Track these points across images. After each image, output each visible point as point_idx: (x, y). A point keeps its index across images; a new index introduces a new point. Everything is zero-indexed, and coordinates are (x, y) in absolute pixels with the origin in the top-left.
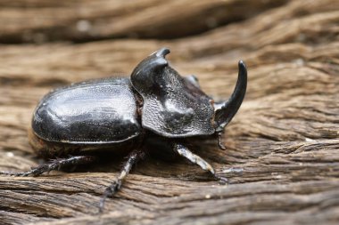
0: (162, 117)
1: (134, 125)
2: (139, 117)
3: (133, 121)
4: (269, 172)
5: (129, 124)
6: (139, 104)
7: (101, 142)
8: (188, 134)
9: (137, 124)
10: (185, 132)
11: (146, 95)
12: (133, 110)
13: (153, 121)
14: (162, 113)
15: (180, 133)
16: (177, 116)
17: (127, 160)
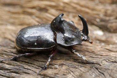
0: (64, 39)
1: (54, 42)
3: (53, 41)
5: (52, 42)
8: (73, 44)
10: (72, 44)
14: (63, 38)
15: (70, 44)
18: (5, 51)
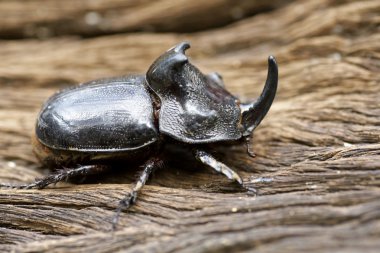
0: (182, 121)
1: (151, 130)
2: (156, 121)
3: (149, 125)
4: (303, 182)
5: (145, 129)
6: (156, 107)
7: (114, 149)
9: (154, 129)
10: (208, 137)
11: (164, 96)
12: (149, 112)
13: (172, 126)
14: (182, 116)
15: (202, 138)
16: (199, 119)
17: (143, 169)
18: (307, 171)
